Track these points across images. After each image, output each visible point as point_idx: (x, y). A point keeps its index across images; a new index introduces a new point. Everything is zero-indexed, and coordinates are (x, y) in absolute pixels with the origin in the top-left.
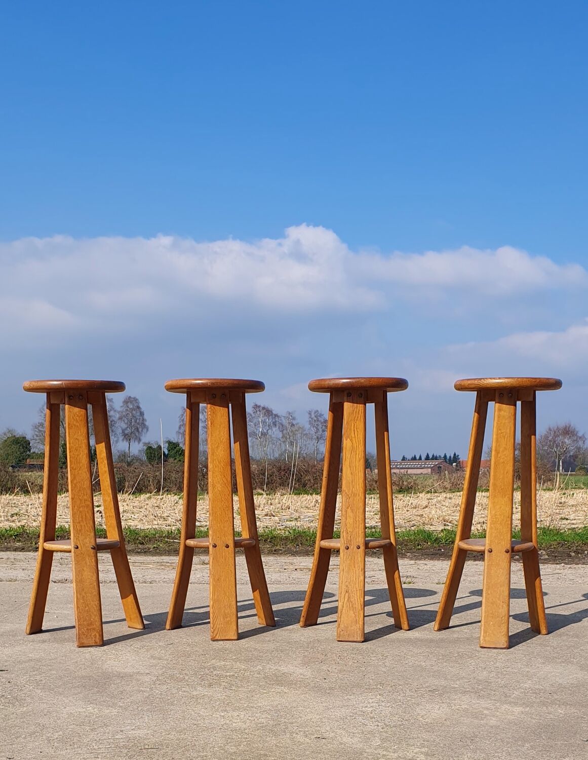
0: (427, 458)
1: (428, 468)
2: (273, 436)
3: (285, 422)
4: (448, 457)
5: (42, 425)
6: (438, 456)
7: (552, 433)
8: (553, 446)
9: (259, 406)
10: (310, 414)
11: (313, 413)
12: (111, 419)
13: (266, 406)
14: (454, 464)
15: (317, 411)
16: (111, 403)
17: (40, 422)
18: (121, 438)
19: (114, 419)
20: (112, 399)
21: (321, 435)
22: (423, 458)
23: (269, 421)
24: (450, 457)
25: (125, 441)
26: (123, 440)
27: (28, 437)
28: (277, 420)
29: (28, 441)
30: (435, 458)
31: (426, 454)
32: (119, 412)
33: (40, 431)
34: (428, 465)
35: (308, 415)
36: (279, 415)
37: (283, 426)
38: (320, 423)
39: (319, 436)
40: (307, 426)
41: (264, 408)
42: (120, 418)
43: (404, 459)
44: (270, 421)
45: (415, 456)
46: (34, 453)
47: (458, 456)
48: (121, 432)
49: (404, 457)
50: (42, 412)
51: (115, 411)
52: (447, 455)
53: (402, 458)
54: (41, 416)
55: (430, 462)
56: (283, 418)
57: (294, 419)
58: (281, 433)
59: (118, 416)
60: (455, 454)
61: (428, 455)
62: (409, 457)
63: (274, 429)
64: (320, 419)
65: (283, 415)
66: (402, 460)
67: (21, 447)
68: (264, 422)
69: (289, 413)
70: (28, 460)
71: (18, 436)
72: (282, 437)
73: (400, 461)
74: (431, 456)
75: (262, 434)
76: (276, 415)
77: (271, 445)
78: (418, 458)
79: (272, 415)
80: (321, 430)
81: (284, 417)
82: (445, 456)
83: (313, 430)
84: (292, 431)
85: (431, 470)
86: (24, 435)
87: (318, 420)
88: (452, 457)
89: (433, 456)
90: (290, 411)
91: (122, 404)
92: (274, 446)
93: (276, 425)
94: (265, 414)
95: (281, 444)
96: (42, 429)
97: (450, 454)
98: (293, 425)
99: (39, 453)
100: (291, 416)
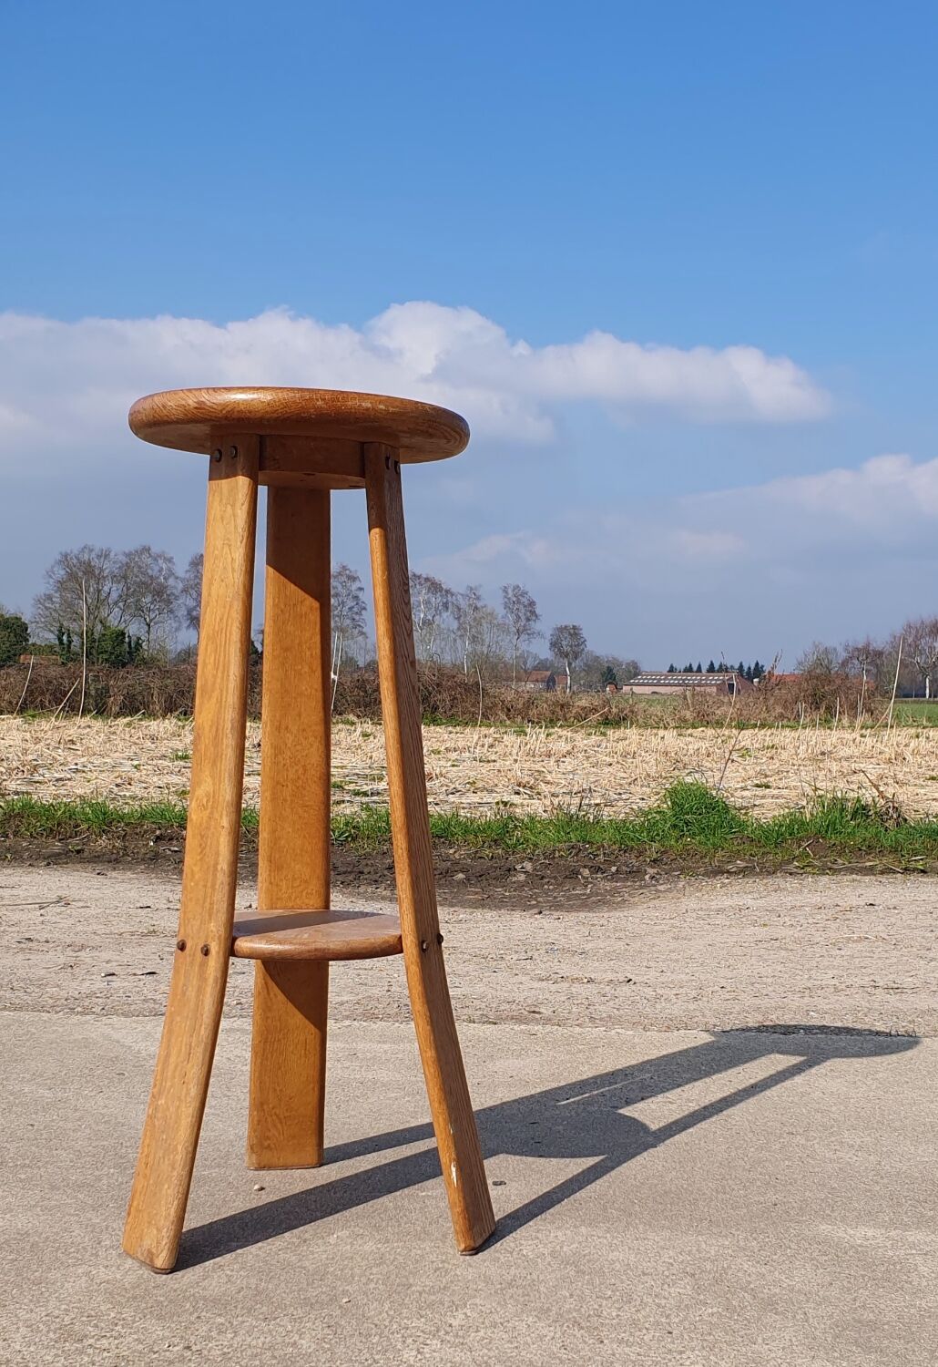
0: (711, 669)
1: (713, 685)
2: (442, 626)
3: (463, 603)
4: (746, 669)
5: (49, 598)
6: (729, 666)
7: (913, 632)
8: (915, 653)
9: (419, 577)
10: (505, 590)
11: (510, 591)
12: (168, 592)
13: (431, 575)
14: (756, 680)
15: (518, 587)
16: (169, 565)
17: (47, 593)
18: (186, 624)
19: (174, 591)
20: (172, 558)
21: (525, 626)
22: (704, 669)
23: (436, 600)
24: (749, 668)
25: (191, 628)
26: (188, 627)
27: (26, 618)
28: (449, 598)
29: (25, 624)
30: (723, 669)
31: (709, 663)
32: (182, 580)
33: (47, 608)
34: (711, 680)
35: (501, 594)
36: (453, 590)
37: (459, 609)
38: (522, 607)
39: (521, 629)
40: (500, 611)
41: (427, 579)
42: (185, 591)
43: (672, 670)
44: (438, 600)
45: (691, 665)
46: (34, 645)
47: (763, 666)
48: (186, 613)
49: (672, 667)
50: (51, 577)
51: (177, 578)
52: (743, 664)
53: (668, 669)
54: (48, 583)
55: (714, 676)
56: (459, 596)
57: (478, 598)
58: (456, 622)
59: (180, 586)
60: (757, 664)
61: (712, 664)
62: (681, 666)
63: (445, 615)
64: (523, 600)
65: (461, 592)
66: (669, 672)
67: (12, 635)
68: (427, 602)
69: (471, 589)
70: (22, 657)
71: (8, 616)
72: (459, 629)
73: (665, 672)
74: (717, 667)
75: (424, 623)
76: (447, 591)
77: (438, 641)
78: (695, 668)
79: (441, 590)
80: (523, 618)
81: (462, 595)
82: (741, 666)
83: (511, 618)
84: (475, 619)
85: (717, 689)
86: (19, 615)
87: (519, 602)
88: (752, 668)
89: (721, 666)
90: (473, 586)
91: (188, 568)
92: (443, 643)
93: (447, 608)
94: (430, 588)
95: (455, 640)
96: (50, 605)
97: (749, 663)
98: (476, 608)
99: (43, 645)
100: (475, 594)
